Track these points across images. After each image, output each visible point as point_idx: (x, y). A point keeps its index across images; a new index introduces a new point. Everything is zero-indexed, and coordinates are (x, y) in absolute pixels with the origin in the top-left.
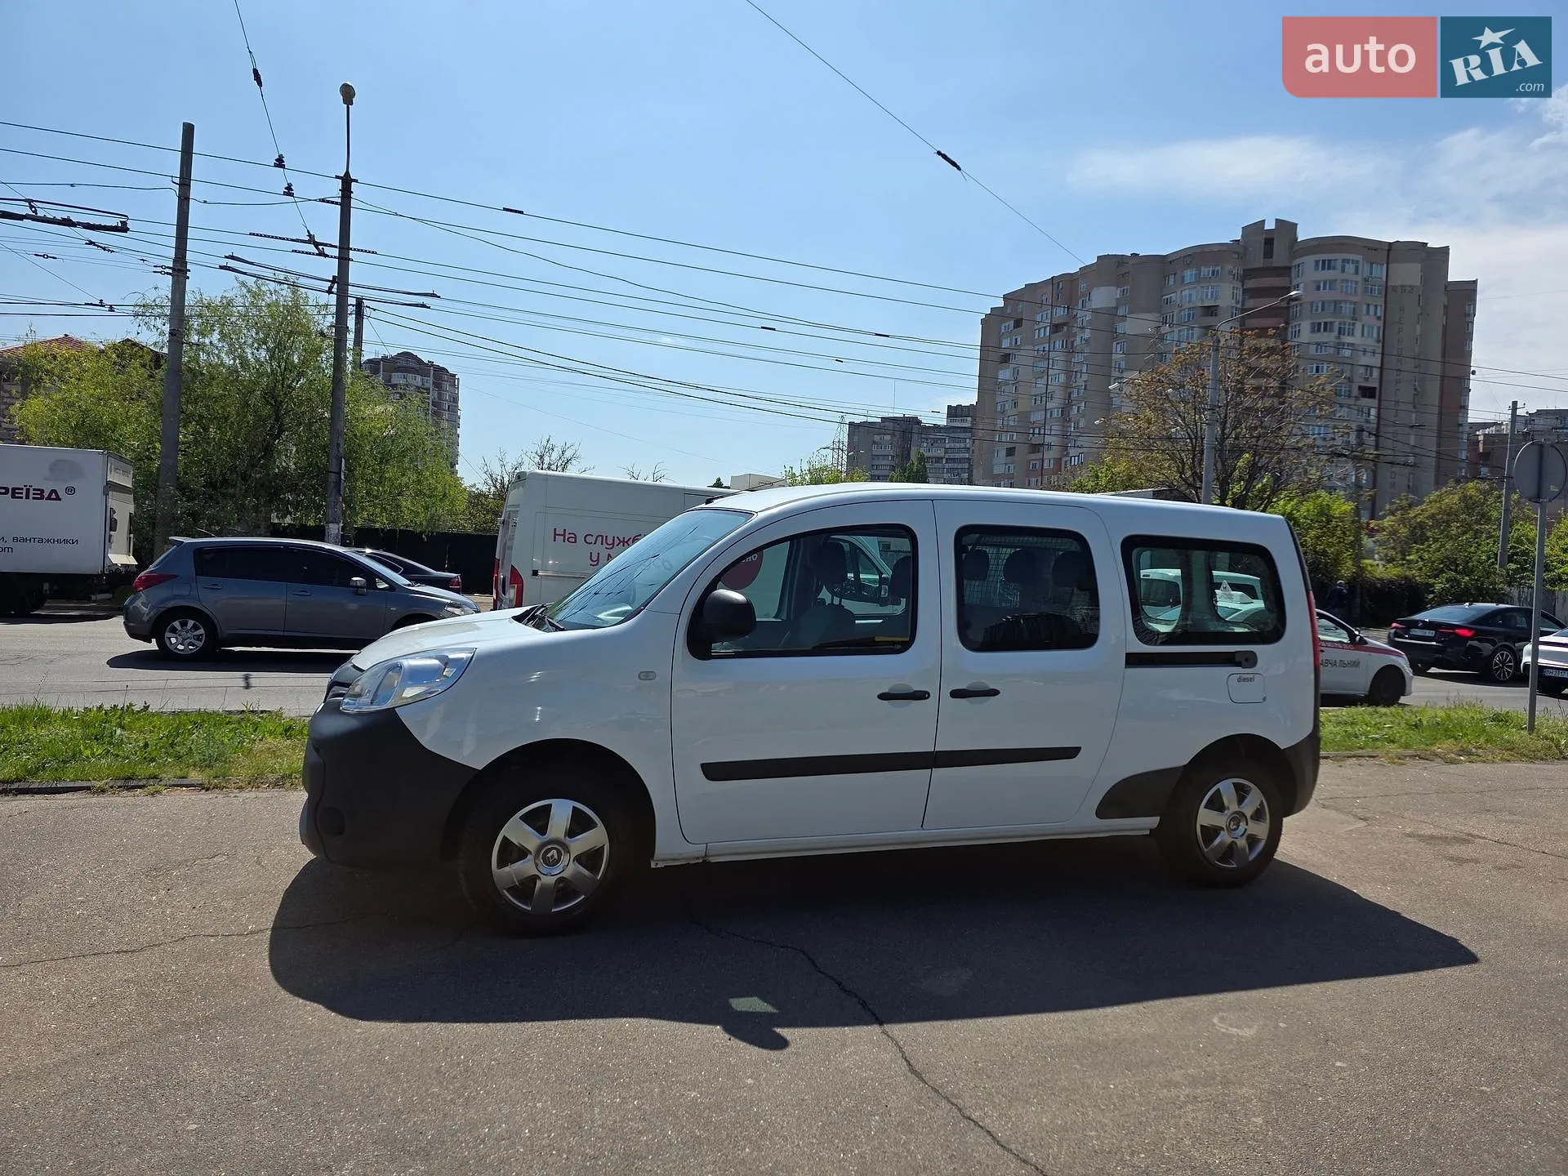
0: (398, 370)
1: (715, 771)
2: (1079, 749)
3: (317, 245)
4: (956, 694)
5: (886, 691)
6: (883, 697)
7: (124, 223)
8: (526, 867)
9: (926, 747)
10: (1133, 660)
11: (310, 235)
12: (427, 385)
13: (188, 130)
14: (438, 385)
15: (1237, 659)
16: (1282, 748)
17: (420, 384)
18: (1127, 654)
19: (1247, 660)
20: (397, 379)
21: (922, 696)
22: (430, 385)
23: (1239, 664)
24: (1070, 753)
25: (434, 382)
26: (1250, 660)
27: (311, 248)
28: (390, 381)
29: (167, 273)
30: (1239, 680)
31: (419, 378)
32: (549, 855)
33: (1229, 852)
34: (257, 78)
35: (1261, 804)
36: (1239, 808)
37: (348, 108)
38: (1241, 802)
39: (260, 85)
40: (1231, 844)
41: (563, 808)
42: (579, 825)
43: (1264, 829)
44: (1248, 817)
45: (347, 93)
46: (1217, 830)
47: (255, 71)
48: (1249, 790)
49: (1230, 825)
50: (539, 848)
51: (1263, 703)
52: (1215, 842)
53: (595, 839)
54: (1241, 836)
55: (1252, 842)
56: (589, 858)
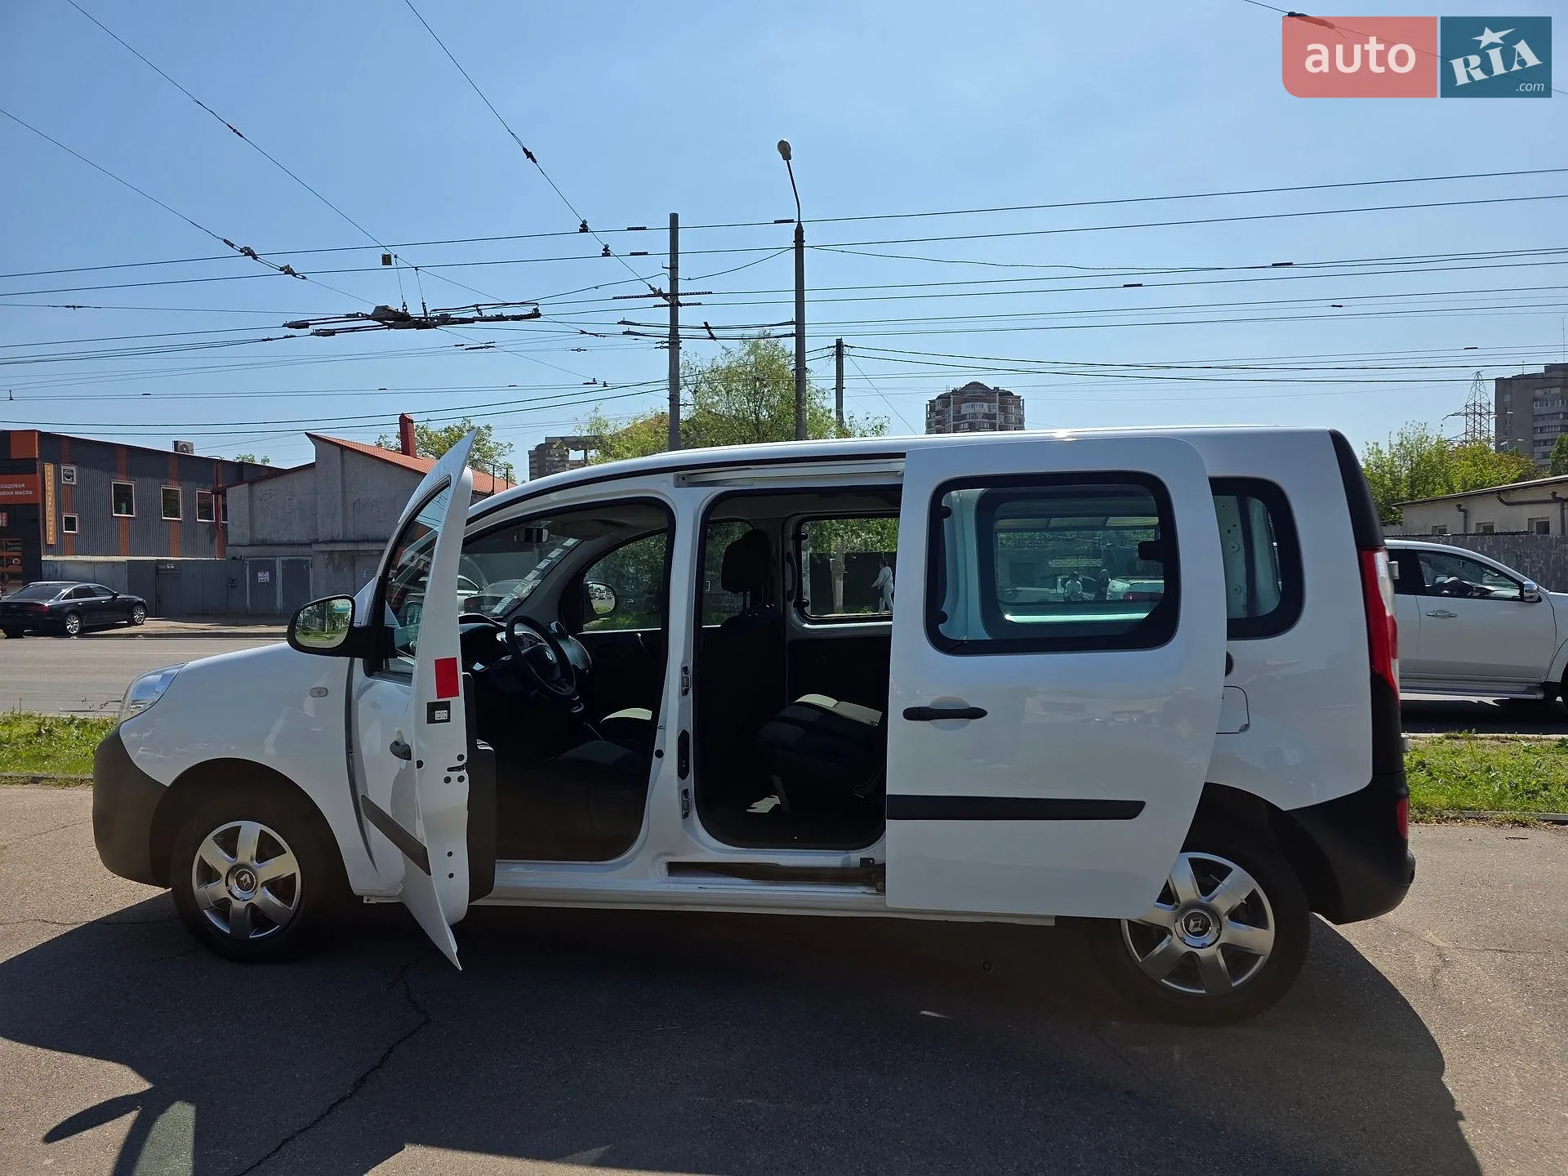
0: (966, 401)
7: (536, 310)
8: (218, 890)
11: (652, 289)
12: (993, 411)
13: (674, 218)
14: (1003, 409)
16: (1286, 807)
17: (987, 411)
20: (966, 409)
22: (996, 410)
25: (1000, 407)
28: (960, 412)
29: (665, 347)
31: (986, 405)
32: (243, 879)
33: (1188, 967)
34: (529, 155)
35: (1253, 896)
36: (1204, 900)
37: (788, 163)
38: (1206, 888)
39: (534, 161)
40: (1191, 956)
41: (250, 832)
42: (267, 849)
43: (1261, 939)
44: (1225, 915)
45: (785, 149)
46: (1163, 932)
47: (525, 150)
48: (1224, 872)
49: (1187, 926)
50: (231, 871)
51: (1242, 734)
52: (1158, 950)
53: (286, 865)
54: (1209, 946)
55: (1238, 956)
56: (280, 887)
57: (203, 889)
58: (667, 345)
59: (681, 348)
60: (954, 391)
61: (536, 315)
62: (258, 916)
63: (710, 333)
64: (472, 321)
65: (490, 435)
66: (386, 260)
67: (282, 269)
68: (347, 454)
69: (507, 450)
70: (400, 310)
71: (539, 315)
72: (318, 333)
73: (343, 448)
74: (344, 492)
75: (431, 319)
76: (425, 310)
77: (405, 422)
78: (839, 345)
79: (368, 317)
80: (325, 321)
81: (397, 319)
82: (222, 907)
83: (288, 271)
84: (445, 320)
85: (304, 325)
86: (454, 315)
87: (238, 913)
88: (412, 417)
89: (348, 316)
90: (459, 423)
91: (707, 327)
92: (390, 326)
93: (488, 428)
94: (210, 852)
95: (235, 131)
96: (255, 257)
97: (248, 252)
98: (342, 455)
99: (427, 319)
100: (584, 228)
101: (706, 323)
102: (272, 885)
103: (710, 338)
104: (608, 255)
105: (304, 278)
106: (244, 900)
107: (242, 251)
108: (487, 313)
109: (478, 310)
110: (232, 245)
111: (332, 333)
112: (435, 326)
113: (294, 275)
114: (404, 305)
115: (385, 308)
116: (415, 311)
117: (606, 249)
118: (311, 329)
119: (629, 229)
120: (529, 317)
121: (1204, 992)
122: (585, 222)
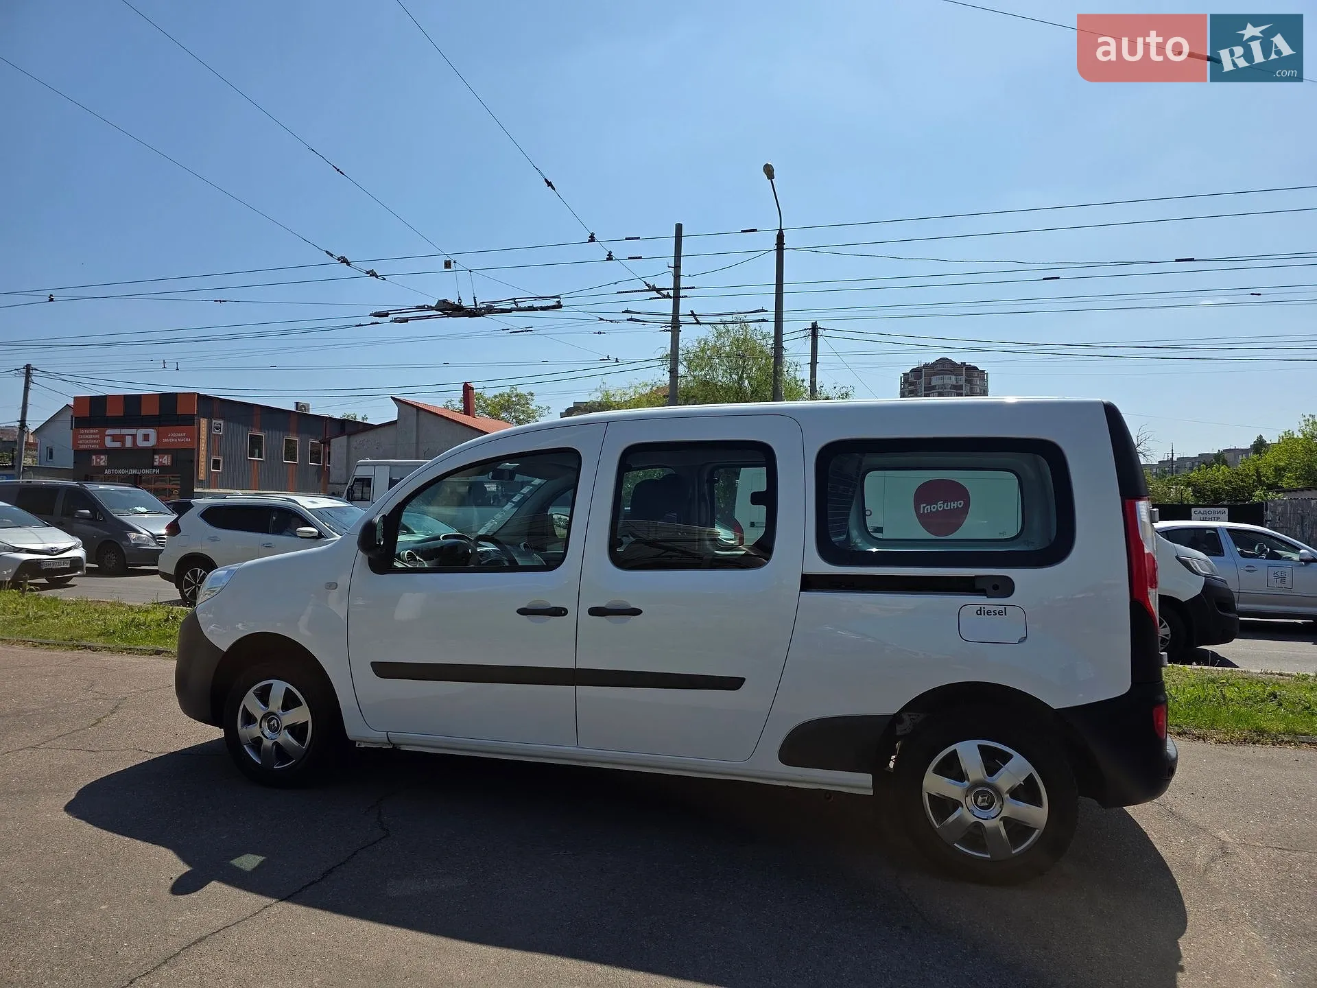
0: (936, 373)
2: (743, 680)
3: (658, 291)
4: (595, 612)
5: (524, 607)
6: (522, 612)
7: (559, 302)
8: (254, 731)
9: (565, 662)
10: (810, 583)
12: (960, 383)
13: (679, 228)
14: (969, 380)
15: (979, 585)
16: (1055, 705)
17: (954, 383)
18: (803, 575)
19: (996, 587)
20: (935, 381)
21: (560, 612)
22: (963, 382)
23: (982, 592)
24: (734, 684)
25: (966, 379)
26: (1004, 588)
27: (654, 294)
28: (930, 383)
29: (668, 331)
30: (979, 612)
31: (953, 378)
32: (272, 723)
33: (976, 835)
34: (549, 184)
35: (1030, 779)
36: (989, 780)
37: (772, 182)
38: (991, 771)
39: (553, 188)
40: (978, 825)
41: (279, 688)
42: (290, 702)
43: (1038, 815)
44: (1007, 792)
45: (769, 171)
46: (956, 805)
47: (546, 180)
48: (1006, 758)
49: (976, 802)
50: (264, 717)
51: (1020, 644)
52: (951, 819)
53: (301, 715)
54: (993, 818)
55: (1017, 829)
56: (297, 731)
57: (244, 729)
58: (670, 328)
59: (680, 331)
60: (926, 366)
61: (559, 306)
62: (281, 751)
63: (696, 319)
64: (510, 311)
65: (533, 400)
66: (448, 265)
67: (368, 273)
68: (422, 413)
69: (546, 412)
70: (456, 303)
71: (560, 306)
72: (395, 320)
73: (419, 409)
74: (417, 443)
75: (481, 309)
76: (475, 302)
77: (467, 389)
78: (814, 328)
79: (432, 308)
80: (401, 311)
81: (454, 310)
82: (257, 743)
83: (372, 274)
84: (490, 310)
85: (385, 314)
86: (497, 306)
87: (267, 750)
88: (473, 385)
89: (418, 307)
90: (507, 390)
91: (693, 314)
92: (449, 315)
93: (531, 394)
94: (251, 702)
95: (338, 170)
96: (348, 264)
97: (343, 260)
98: (418, 415)
99: (476, 309)
100: (592, 239)
101: (692, 312)
102: (293, 729)
103: (696, 324)
104: (611, 259)
105: (384, 279)
106: (272, 739)
107: (339, 260)
108: (521, 305)
109: (515, 303)
110: (332, 255)
111: (406, 320)
112: (482, 315)
113: (377, 277)
114: (460, 299)
115: (445, 301)
116: (468, 303)
117: (610, 255)
118: (390, 317)
119: (627, 239)
120: (553, 307)
121: (989, 856)
122: (593, 234)
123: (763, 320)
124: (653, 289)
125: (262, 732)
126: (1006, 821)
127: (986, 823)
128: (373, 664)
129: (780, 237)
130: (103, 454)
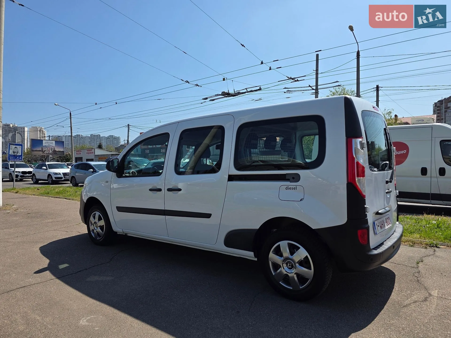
1: (120, 209)
2: (211, 214)
3: (293, 79)
4: (169, 190)
5: (151, 188)
6: (151, 190)
7: (260, 87)
9: (162, 208)
10: (231, 178)
13: (317, 56)
15: (287, 178)
16: (313, 228)
18: (229, 175)
19: (293, 178)
21: (160, 190)
23: (288, 180)
24: (208, 216)
26: (296, 178)
28: (447, 106)
30: (287, 189)
32: (96, 225)
34: (243, 45)
35: (307, 258)
36: (290, 256)
37: (353, 32)
38: (292, 253)
39: (244, 47)
40: (287, 275)
41: (97, 214)
42: (100, 219)
43: (309, 272)
44: (297, 263)
45: (351, 28)
46: (279, 266)
47: (241, 44)
48: (298, 248)
50: (94, 223)
51: (301, 201)
52: (278, 272)
53: (103, 222)
54: (292, 273)
56: (102, 228)
57: (91, 227)
60: (445, 99)
61: (260, 89)
62: (98, 234)
63: (312, 88)
64: (245, 93)
66: (224, 79)
72: (211, 100)
75: (236, 93)
76: (234, 91)
78: (378, 87)
79: (220, 95)
80: (211, 97)
81: (227, 95)
82: (93, 231)
83: (197, 85)
84: (239, 93)
85: (206, 99)
86: (241, 92)
87: (95, 233)
89: (216, 95)
91: (310, 86)
92: (226, 97)
94: (92, 218)
95: (184, 52)
96: (189, 83)
100: (262, 63)
101: (309, 85)
104: (271, 69)
106: (96, 230)
107: (185, 82)
108: (249, 90)
109: (247, 90)
110: (183, 81)
111: (214, 100)
112: (237, 95)
113: (199, 86)
114: (228, 91)
115: (224, 92)
116: (232, 92)
117: (270, 68)
118: (209, 99)
119: (274, 61)
120: (259, 90)
121: (292, 288)
122: (262, 61)
123: (339, 86)
124: (291, 78)
125: (94, 228)
126: (298, 275)
127: (289, 275)
128: (117, 207)
129: (358, 53)
130: (148, 150)
